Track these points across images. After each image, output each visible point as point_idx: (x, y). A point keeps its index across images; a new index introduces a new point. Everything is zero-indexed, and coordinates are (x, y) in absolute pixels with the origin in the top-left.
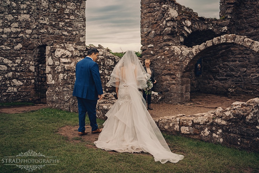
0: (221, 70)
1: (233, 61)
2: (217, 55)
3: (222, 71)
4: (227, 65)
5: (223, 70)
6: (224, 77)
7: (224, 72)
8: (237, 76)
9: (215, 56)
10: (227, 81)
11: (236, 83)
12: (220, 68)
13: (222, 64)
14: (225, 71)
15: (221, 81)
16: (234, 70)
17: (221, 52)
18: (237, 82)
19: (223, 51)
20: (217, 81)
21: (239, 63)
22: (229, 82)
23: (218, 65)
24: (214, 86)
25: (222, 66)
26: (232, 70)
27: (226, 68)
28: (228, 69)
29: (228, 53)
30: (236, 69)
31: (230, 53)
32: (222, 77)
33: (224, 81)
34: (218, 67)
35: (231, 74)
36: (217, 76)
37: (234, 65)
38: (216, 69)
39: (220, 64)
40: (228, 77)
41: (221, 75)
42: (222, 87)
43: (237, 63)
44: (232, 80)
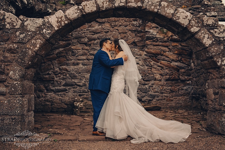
0: (56, 77)
1: (74, 64)
2: (52, 56)
3: (59, 79)
4: (67, 70)
5: (60, 77)
6: (62, 87)
7: (61, 80)
8: (81, 85)
9: (48, 57)
10: (66, 93)
11: (79, 95)
12: (55, 75)
13: (58, 69)
14: (63, 79)
15: (58, 93)
16: (76, 76)
17: (57, 51)
18: (82, 94)
19: (61, 49)
20: (51, 94)
21: (84, 67)
22: (70, 93)
23: (51, 70)
24: (48, 101)
25: (59, 71)
26: (74, 77)
27: (65, 74)
28: (68, 76)
29: (67, 53)
30: (80, 76)
31: (71, 53)
32: (59, 87)
33: (62, 93)
34: (51, 73)
35: (72, 82)
36: (51, 86)
37: (76, 70)
38: (49, 76)
39: (54, 68)
40: (69, 87)
41: (57, 84)
42: (60, 101)
43: (81, 67)
44: (73, 91)
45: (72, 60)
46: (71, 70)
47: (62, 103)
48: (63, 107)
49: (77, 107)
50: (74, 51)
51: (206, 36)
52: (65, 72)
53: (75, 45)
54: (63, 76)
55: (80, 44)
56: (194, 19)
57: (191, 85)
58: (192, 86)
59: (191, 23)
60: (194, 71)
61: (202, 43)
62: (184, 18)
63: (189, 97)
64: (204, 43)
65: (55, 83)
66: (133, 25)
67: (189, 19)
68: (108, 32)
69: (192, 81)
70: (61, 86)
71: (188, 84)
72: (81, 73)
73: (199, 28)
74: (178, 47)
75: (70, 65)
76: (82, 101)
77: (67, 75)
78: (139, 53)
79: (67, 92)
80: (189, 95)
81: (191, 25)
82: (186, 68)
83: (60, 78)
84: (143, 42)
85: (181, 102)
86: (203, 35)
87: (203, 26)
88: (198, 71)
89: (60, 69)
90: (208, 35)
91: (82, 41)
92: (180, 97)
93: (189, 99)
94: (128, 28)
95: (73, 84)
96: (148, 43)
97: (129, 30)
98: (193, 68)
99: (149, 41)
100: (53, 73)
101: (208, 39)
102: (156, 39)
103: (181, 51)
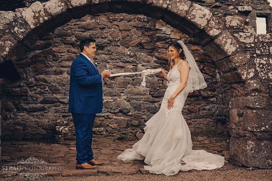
0: (31, 91)
1: (56, 73)
2: (25, 61)
3: (35, 93)
4: (45, 81)
7: (38, 95)
8: (66, 102)
10: (45, 113)
11: (63, 116)
12: (30, 87)
13: (33, 79)
14: (41, 93)
15: (32, 114)
16: (59, 90)
17: (32, 54)
18: (66, 114)
19: (38, 52)
20: (23, 114)
22: (50, 114)
23: (24, 81)
24: (18, 124)
25: (34, 82)
27: (42, 87)
28: (47, 89)
29: (46, 56)
30: (64, 89)
31: (51, 56)
32: (34, 104)
33: (39, 113)
34: (24, 86)
35: (54, 98)
36: (23, 103)
37: (59, 80)
38: (20, 89)
39: (28, 78)
40: (48, 105)
41: (31, 100)
42: (36, 124)
43: (65, 77)
44: (54, 111)
45: (54, 66)
46: (52, 82)
47: (39, 128)
48: (40, 132)
49: (60, 133)
50: (57, 55)
51: (229, 41)
52: (44, 83)
53: (57, 46)
54: (40, 90)
55: (65, 44)
56: (214, 19)
57: (215, 103)
58: (217, 105)
59: (209, 23)
60: (220, 85)
61: (224, 51)
62: (201, 18)
63: (212, 120)
64: (226, 50)
65: (29, 99)
66: (139, 20)
67: (207, 19)
68: (105, 28)
69: (217, 98)
70: (37, 104)
71: (212, 102)
72: (66, 86)
73: (220, 31)
74: (199, 51)
75: (51, 74)
76: (67, 125)
77: (45, 88)
78: (146, 59)
79: (45, 111)
80: (213, 116)
81: (210, 26)
82: (209, 80)
83: (37, 91)
84: (152, 44)
85: (202, 126)
86: (224, 40)
87: (225, 28)
88: (225, 84)
89: (36, 79)
90: (231, 40)
91: (68, 41)
92: (201, 120)
93: (213, 122)
94: (132, 23)
95: (55, 100)
96: (158, 46)
97: (134, 27)
98: (219, 81)
99: (161, 42)
100: (26, 85)
101: (231, 45)
102: (169, 40)
103: (203, 57)
